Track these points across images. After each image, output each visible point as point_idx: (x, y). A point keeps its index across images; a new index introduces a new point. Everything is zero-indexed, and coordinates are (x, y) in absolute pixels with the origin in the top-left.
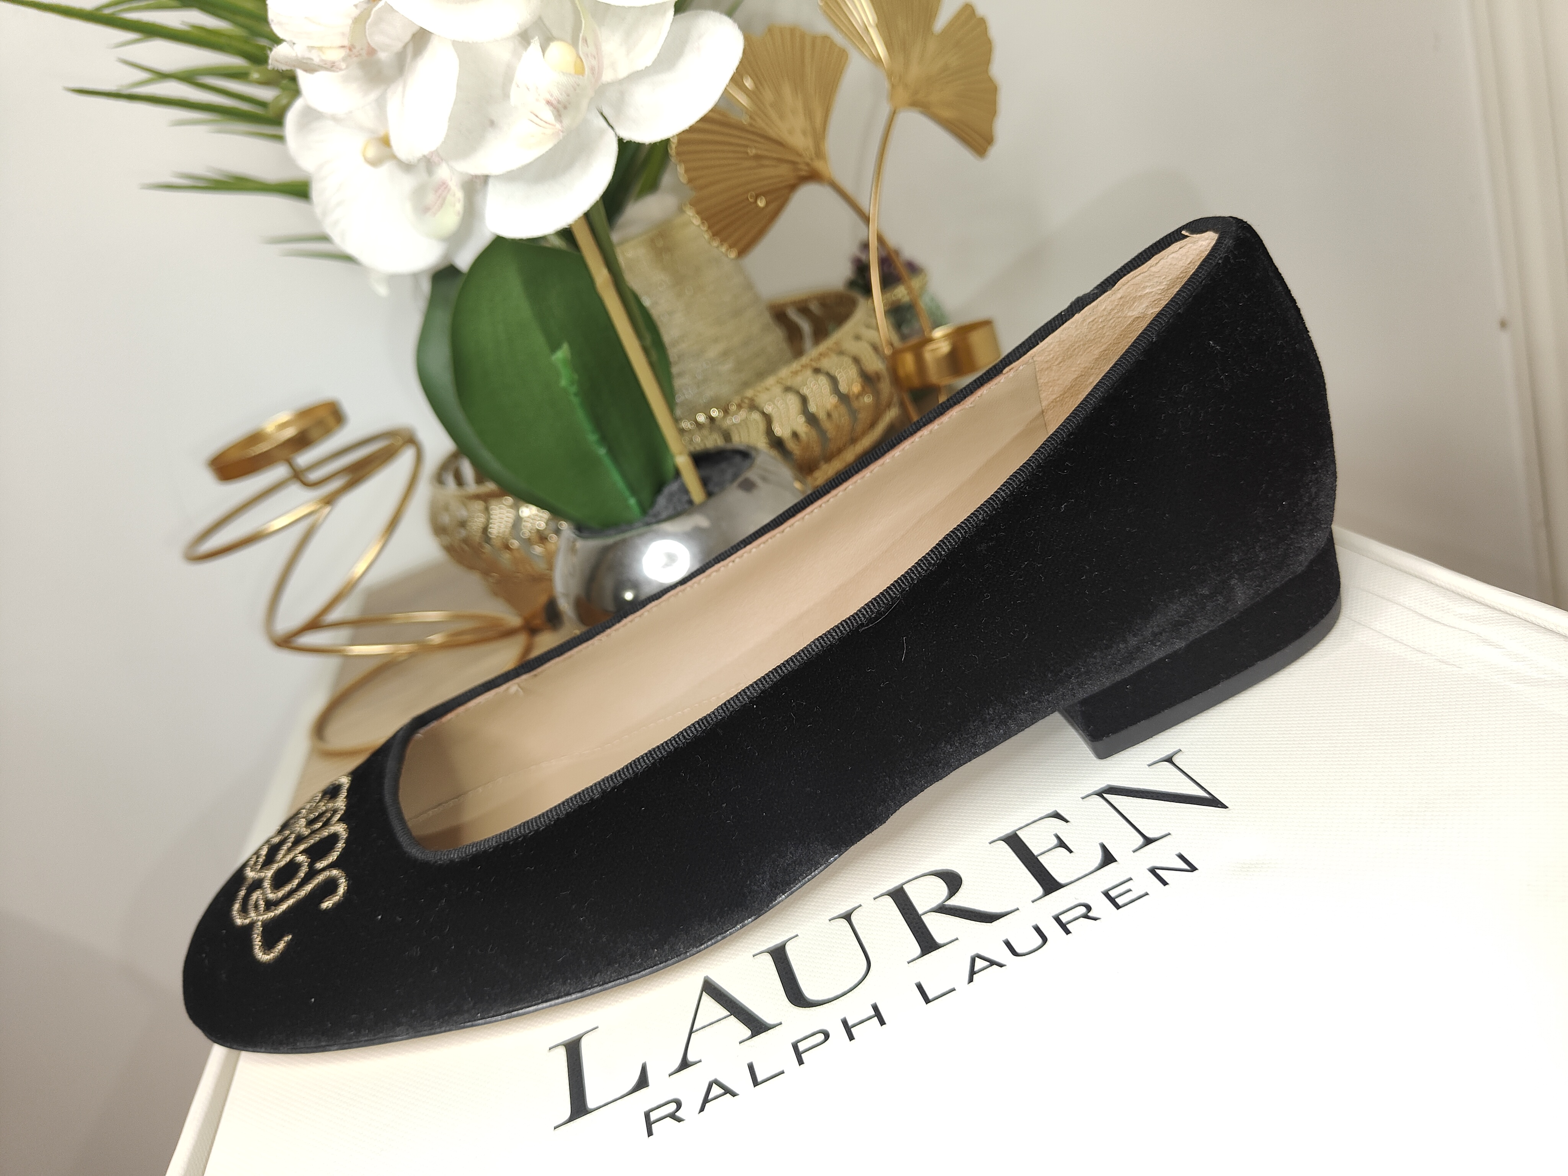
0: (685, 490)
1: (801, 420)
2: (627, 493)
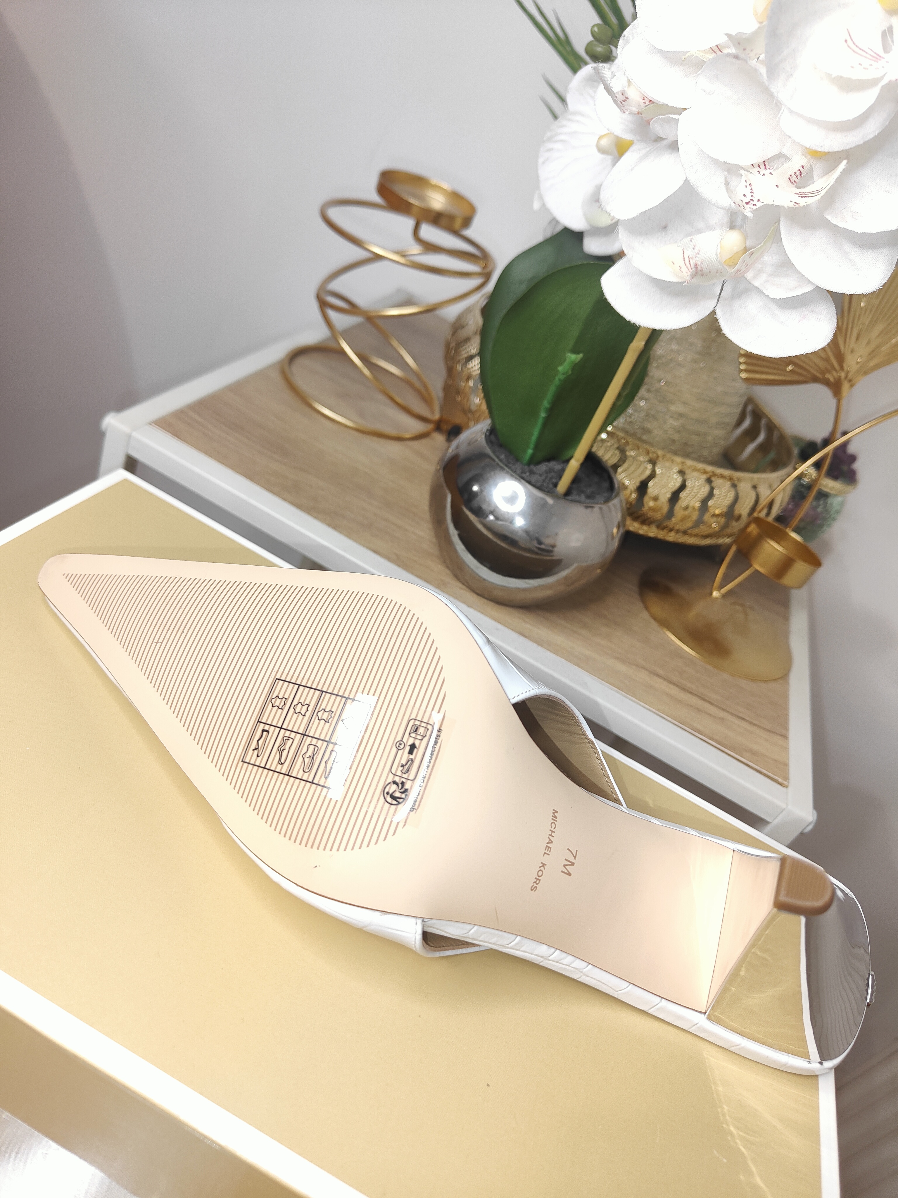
0: (560, 477)
1: (669, 495)
2: (532, 446)
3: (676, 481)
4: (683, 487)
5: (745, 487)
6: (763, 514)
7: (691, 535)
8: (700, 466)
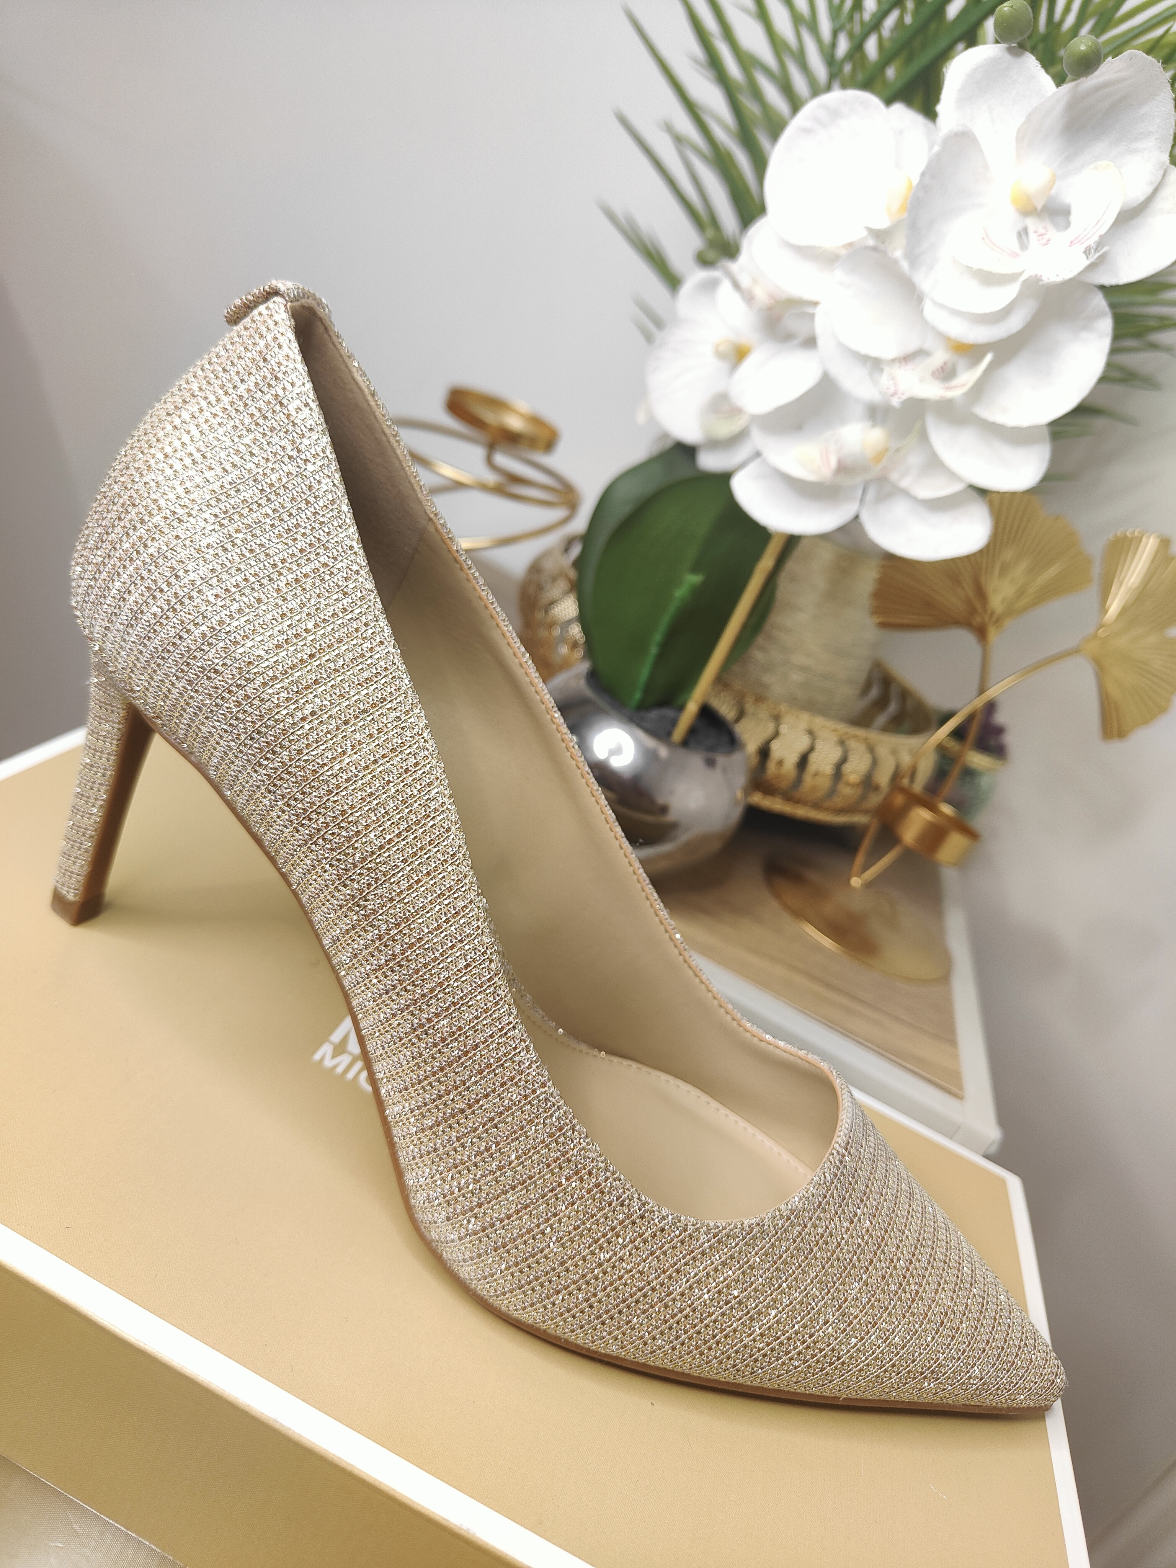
0: (674, 723)
1: (796, 758)
2: (640, 688)
3: (803, 743)
4: (812, 749)
5: (883, 751)
6: (905, 782)
7: (822, 809)
8: (831, 724)
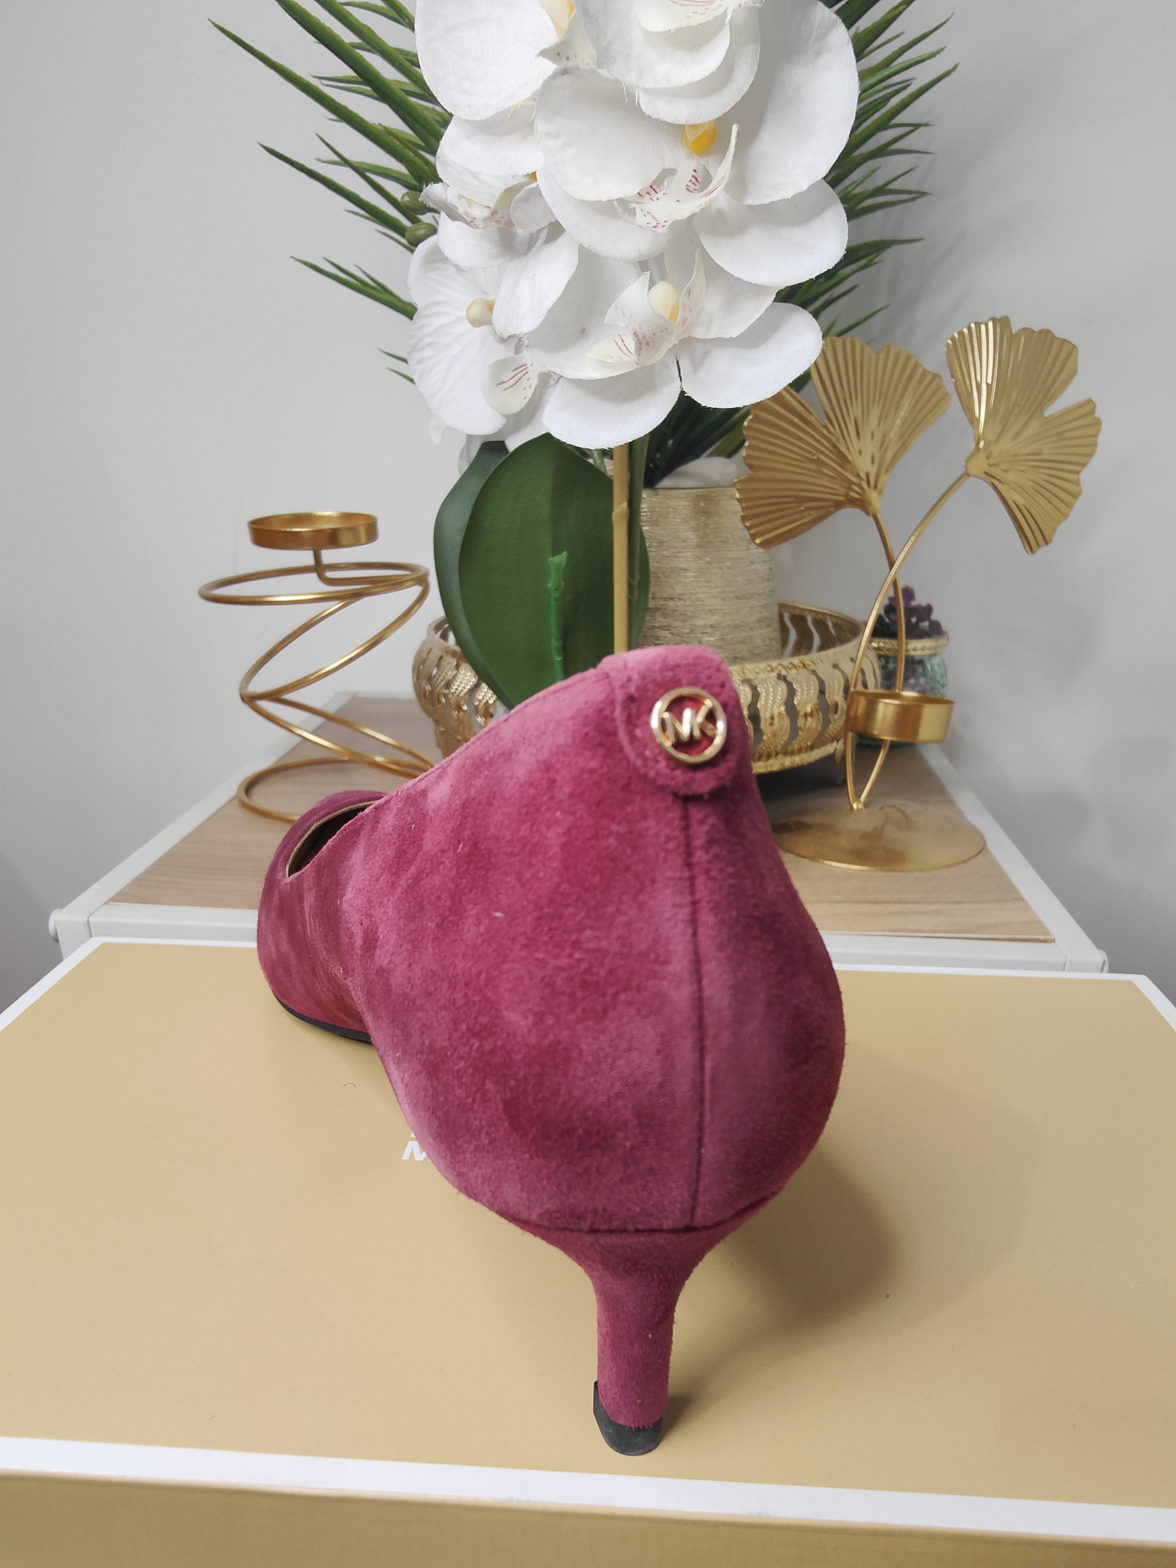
5: (825, 669)
6: (860, 687)
7: (793, 753)
8: (763, 664)
